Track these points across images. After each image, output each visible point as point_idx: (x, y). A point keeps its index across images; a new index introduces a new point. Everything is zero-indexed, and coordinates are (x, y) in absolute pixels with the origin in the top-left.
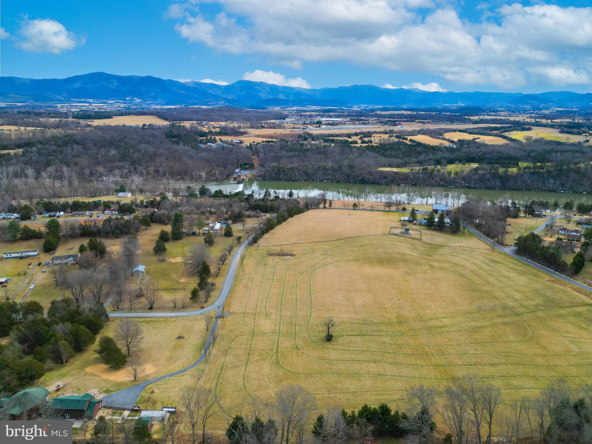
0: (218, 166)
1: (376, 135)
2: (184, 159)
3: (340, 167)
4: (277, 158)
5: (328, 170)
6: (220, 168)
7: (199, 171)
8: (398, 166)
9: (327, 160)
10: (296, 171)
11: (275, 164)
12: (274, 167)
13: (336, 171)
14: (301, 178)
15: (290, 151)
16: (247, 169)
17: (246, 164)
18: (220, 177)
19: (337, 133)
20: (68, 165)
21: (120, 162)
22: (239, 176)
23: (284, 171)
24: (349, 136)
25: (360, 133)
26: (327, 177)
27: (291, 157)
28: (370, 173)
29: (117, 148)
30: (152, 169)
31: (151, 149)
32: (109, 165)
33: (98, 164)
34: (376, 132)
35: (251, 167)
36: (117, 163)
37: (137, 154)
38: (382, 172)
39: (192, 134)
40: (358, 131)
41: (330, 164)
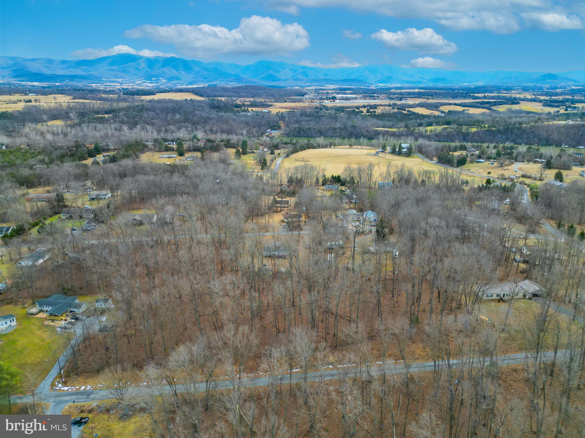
0: (254, 127)
1: (381, 107)
2: (230, 121)
3: (346, 127)
4: (297, 122)
5: (337, 129)
6: (256, 128)
7: (242, 130)
8: (389, 127)
9: (336, 123)
10: (312, 130)
11: (296, 125)
12: (296, 128)
13: (342, 130)
14: (316, 135)
15: (309, 117)
16: (274, 129)
17: (275, 126)
18: (256, 135)
19: (348, 106)
20: (149, 124)
21: (184, 123)
22: (271, 134)
23: (303, 130)
24: (358, 108)
25: (367, 106)
26: (336, 135)
27: (309, 121)
28: (368, 131)
29: (180, 113)
30: (208, 128)
31: (205, 115)
32: (177, 125)
33: (169, 124)
34: (381, 105)
35: (279, 128)
36: (183, 124)
37: (195, 118)
38: (376, 131)
39: (230, 106)
40: (366, 104)
41: (339, 125)
